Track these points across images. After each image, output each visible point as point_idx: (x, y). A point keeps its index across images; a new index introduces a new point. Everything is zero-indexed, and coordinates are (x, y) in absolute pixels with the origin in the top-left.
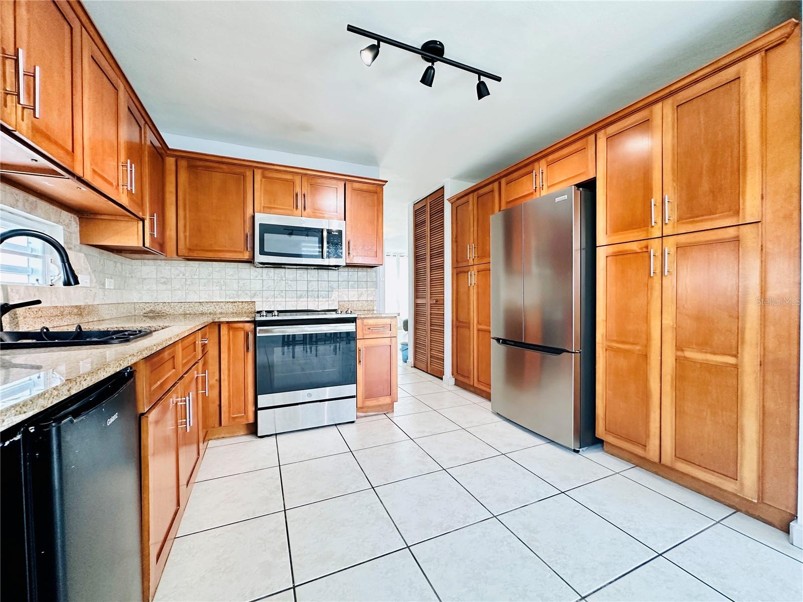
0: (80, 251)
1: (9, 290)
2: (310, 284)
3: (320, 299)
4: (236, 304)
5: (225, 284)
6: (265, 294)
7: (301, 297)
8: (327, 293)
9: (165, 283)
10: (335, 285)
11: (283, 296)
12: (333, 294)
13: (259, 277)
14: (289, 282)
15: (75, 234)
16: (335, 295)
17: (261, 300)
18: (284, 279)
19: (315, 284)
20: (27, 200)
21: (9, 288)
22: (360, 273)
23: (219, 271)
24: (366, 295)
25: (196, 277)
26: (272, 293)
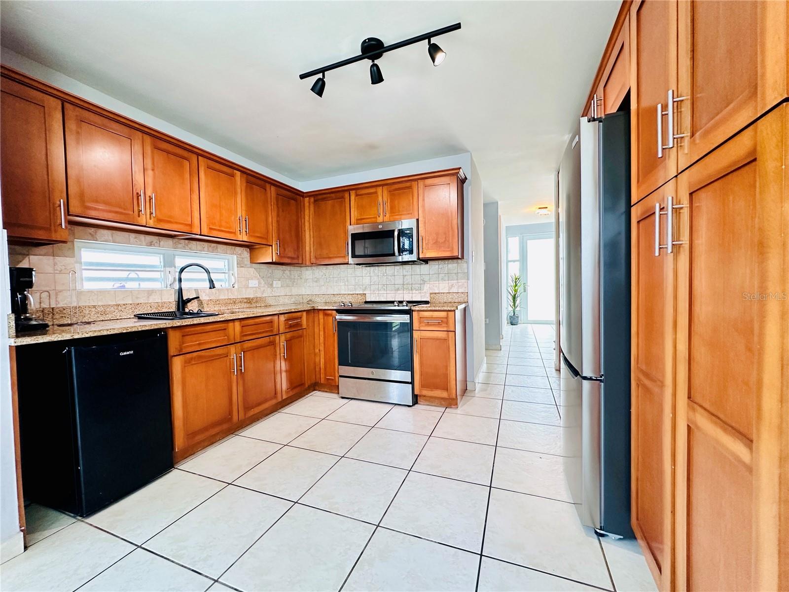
0: (251, 267)
1: (199, 292)
2: (405, 278)
3: (414, 291)
4: (354, 296)
5: (348, 281)
6: (373, 287)
7: (398, 289)
8: (419, 286)
9: (316, 282)
10: (426, 278)
11: (384, 289)
12: (425, 287)
13: (368, 275)
14: (389, 277)
15: (246, 258)
16: (426, 288)
17: (369, 292)
18: (385, 275)
19: (408, 277)
20: (210, 246)
21: (199, 291)
22: (450, 266)
23: (344, 271)
24: (456, 287)
25: (331, 276)
26: (377, 287)
